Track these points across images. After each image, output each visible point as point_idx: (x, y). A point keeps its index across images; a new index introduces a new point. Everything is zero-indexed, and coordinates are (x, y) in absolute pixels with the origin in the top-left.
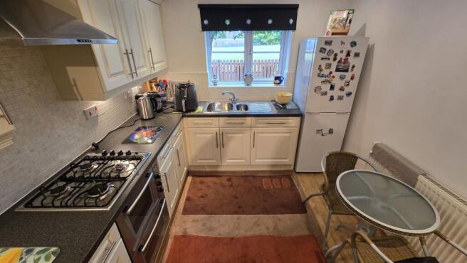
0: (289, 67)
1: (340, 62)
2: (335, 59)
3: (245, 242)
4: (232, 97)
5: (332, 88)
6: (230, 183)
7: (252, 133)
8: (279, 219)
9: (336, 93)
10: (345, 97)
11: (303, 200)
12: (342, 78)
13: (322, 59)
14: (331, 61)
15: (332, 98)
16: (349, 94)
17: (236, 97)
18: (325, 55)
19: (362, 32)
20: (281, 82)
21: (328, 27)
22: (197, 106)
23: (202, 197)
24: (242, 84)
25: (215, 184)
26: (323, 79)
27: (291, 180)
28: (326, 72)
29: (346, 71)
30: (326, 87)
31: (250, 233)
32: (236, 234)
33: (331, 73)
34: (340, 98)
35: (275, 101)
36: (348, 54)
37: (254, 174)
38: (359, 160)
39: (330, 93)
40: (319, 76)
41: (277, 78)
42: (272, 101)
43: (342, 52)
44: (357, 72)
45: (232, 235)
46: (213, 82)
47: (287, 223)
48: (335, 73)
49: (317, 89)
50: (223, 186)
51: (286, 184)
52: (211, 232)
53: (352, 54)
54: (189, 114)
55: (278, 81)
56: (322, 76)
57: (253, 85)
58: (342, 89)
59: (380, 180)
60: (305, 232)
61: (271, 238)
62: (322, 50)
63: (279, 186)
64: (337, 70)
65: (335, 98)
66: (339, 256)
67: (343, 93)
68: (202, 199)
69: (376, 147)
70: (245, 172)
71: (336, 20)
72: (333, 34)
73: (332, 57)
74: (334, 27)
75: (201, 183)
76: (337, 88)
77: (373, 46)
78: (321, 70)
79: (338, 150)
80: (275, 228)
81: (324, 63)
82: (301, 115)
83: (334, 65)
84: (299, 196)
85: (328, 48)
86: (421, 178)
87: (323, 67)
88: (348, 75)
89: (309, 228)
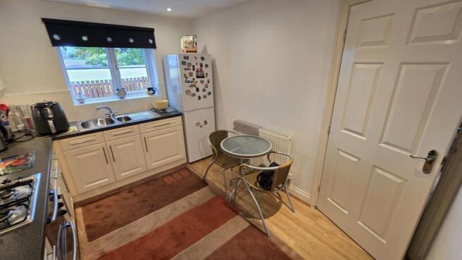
0: (159, 79)
1: (197, 71)
2: (194, 69)
3: (170, 225)
4: (108, 111)
5: (198, 90)
6: (132, 194)
7: (143, 139)
8: (190, 198)
9: (201, 93)
10: (208, 96)
11: (202, 178)
12: (202, 82)
13: (185, 69)
14: (192, 71)
15: (199, 98)
16: (209, 93)
17: (113, 111)
18: (186, 67)
19: (205, 50)
20: (154, 92)
21: (182, 47)
22: (69, 126)
23: (106, 217)
24: (116, 99)
25: (116, 201)
26: (190, 84)
27: (188, 170)
28: (190, 79)
29: (203, 77)
30: (193, 90)
31: (171, 218)
32: (159, 225)
33: (194, 79)
34: (205, 97)
35: (154, 109)
36: (201, 66)
37: (153, 178)
38: (229, 133)
39: (197, 94)
40: (186, 82)
41: (149, 89)
42: (151, 109)
43: (197, 64)
44: (210, 77)
45: (155, 228)
46: (78, 100)
47: (198, 197)
48: (196, 79)
49: (188, 92)
50: (126, 199)
51: (185, 173)
52: (133, 237)
53: (204, 65)
54: (60, 135)
55: (151, 92)
56: (189, 82)
57: (128, 98)
58: (204, 90)
59: (243, 138)
60: (212, 196)
61: (190, 212)
62: (183, 63)
63: (181, 177)
64: (198, 77)
65: (202, 97)
66: (237, 198)
67: (206, 93)
68: (107, 219)
69: (235, 123)
70: (144, 179)
71: (186, 42)
72: (187, 52)
73: (191, 68)
74: (186, 47)
75: (97, 207)
76: (201, 90)
77: (214, 60)
78: (187, 78)
79: (213, 130)
80: (190, 204)
81: (187, 73)
82: (181, 114)
83: (194, 73)
84: (198, 177)
85: (187, 61)
86: (260, 130)
87: (187, 75)
88: (205, 80)
89: (213, 193)
